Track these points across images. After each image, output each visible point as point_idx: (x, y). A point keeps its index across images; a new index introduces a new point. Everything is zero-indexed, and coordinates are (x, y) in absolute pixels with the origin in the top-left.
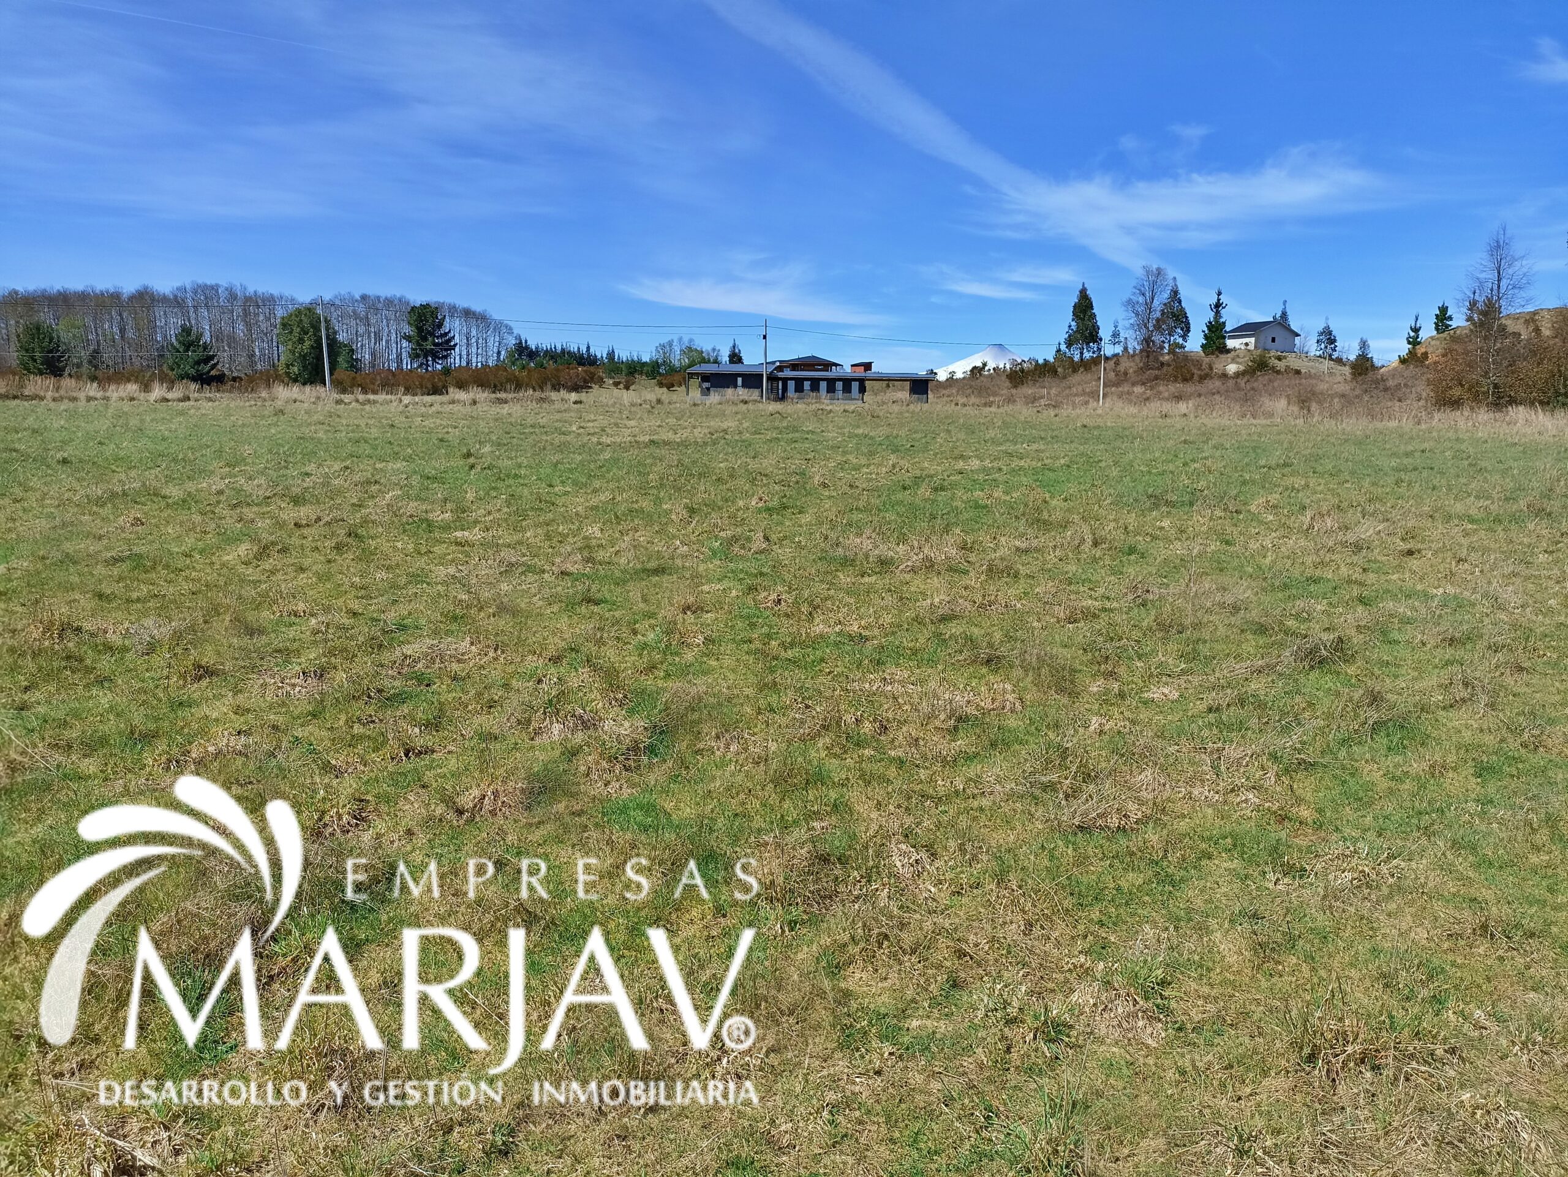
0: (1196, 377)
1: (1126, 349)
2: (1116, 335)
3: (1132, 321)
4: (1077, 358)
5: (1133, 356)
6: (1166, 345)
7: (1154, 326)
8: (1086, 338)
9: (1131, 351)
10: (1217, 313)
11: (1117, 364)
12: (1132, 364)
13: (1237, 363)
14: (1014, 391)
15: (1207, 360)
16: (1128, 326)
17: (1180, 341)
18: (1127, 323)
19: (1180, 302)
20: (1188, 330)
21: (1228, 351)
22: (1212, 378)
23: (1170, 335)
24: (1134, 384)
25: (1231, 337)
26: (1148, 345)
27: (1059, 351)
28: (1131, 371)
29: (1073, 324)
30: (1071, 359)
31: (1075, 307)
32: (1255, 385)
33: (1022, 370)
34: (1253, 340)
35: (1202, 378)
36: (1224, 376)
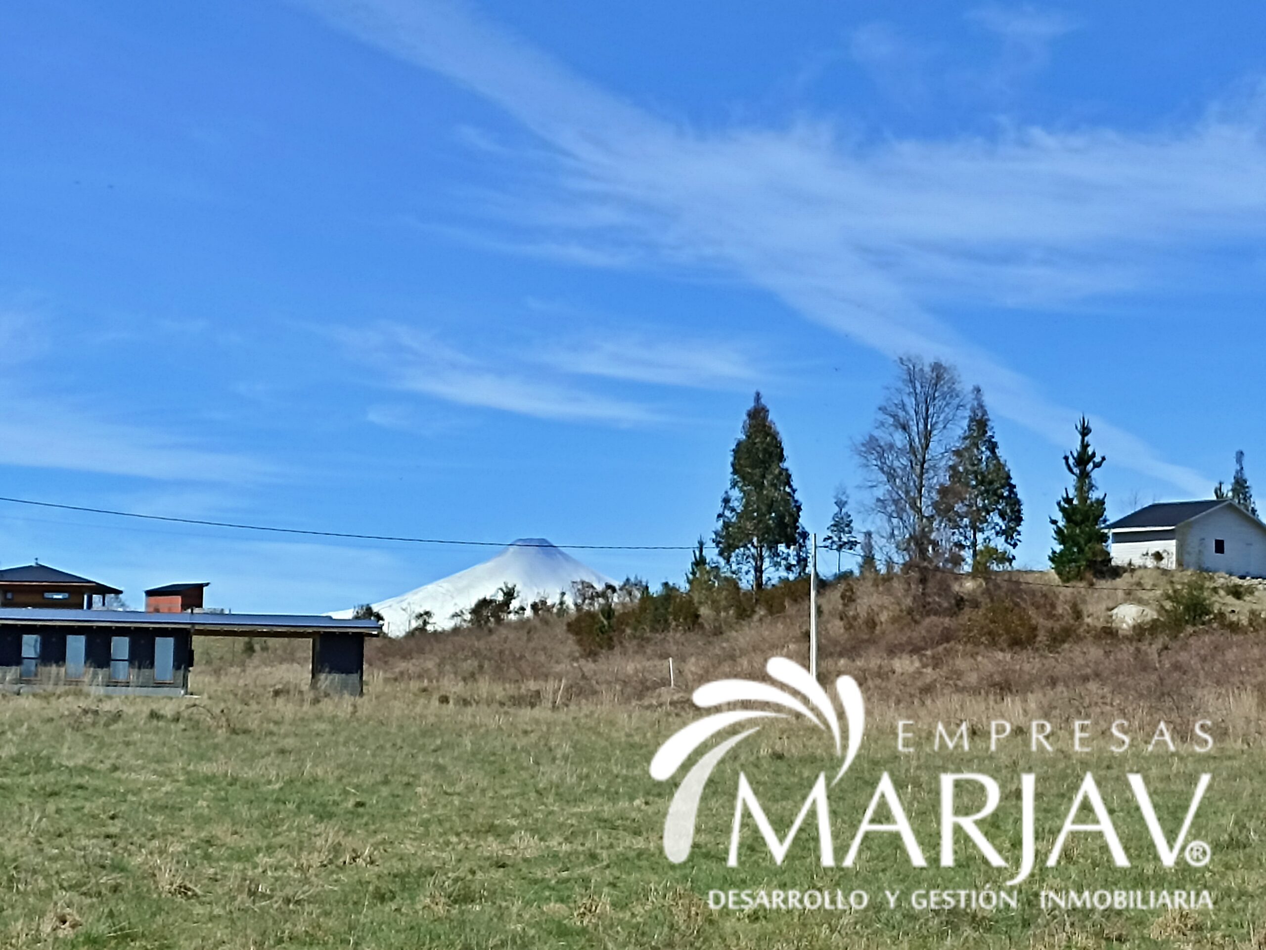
0: (1042, 637)
1: (869, 560)
2: (841, 524)
3: (881, 492)
4: (747, 582)
5: (888, 578)
6: (967, 554)
7: (935, 505)
8: (768, 529)
9: (882, 569)
10: (1084, 476)
11: (849, 598)
12: (886, 600)
13: (1140, 602)
14: (589, 666)
15: (1066, 592)
16: (870, 502)
17: (999, 543)
18: (869, 498)
19: (993, 447)
20: (1019, 520)
21: (1117, 572)
22: (1079, 639)
23: (976, 529)
24: (892, 651)
25: (1120, 538)
26: (923, 552)
27: (700, 562)
28: (884, 617)
29: (736, 493)
30: (732, 584)
31: (737, 452)
32: (1183, 657)
33: (608, 612)
34: (1169, 546)
35: (1059, 638)
36: (1109, 633)
